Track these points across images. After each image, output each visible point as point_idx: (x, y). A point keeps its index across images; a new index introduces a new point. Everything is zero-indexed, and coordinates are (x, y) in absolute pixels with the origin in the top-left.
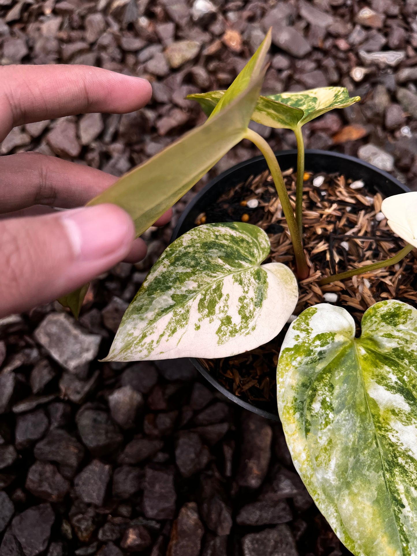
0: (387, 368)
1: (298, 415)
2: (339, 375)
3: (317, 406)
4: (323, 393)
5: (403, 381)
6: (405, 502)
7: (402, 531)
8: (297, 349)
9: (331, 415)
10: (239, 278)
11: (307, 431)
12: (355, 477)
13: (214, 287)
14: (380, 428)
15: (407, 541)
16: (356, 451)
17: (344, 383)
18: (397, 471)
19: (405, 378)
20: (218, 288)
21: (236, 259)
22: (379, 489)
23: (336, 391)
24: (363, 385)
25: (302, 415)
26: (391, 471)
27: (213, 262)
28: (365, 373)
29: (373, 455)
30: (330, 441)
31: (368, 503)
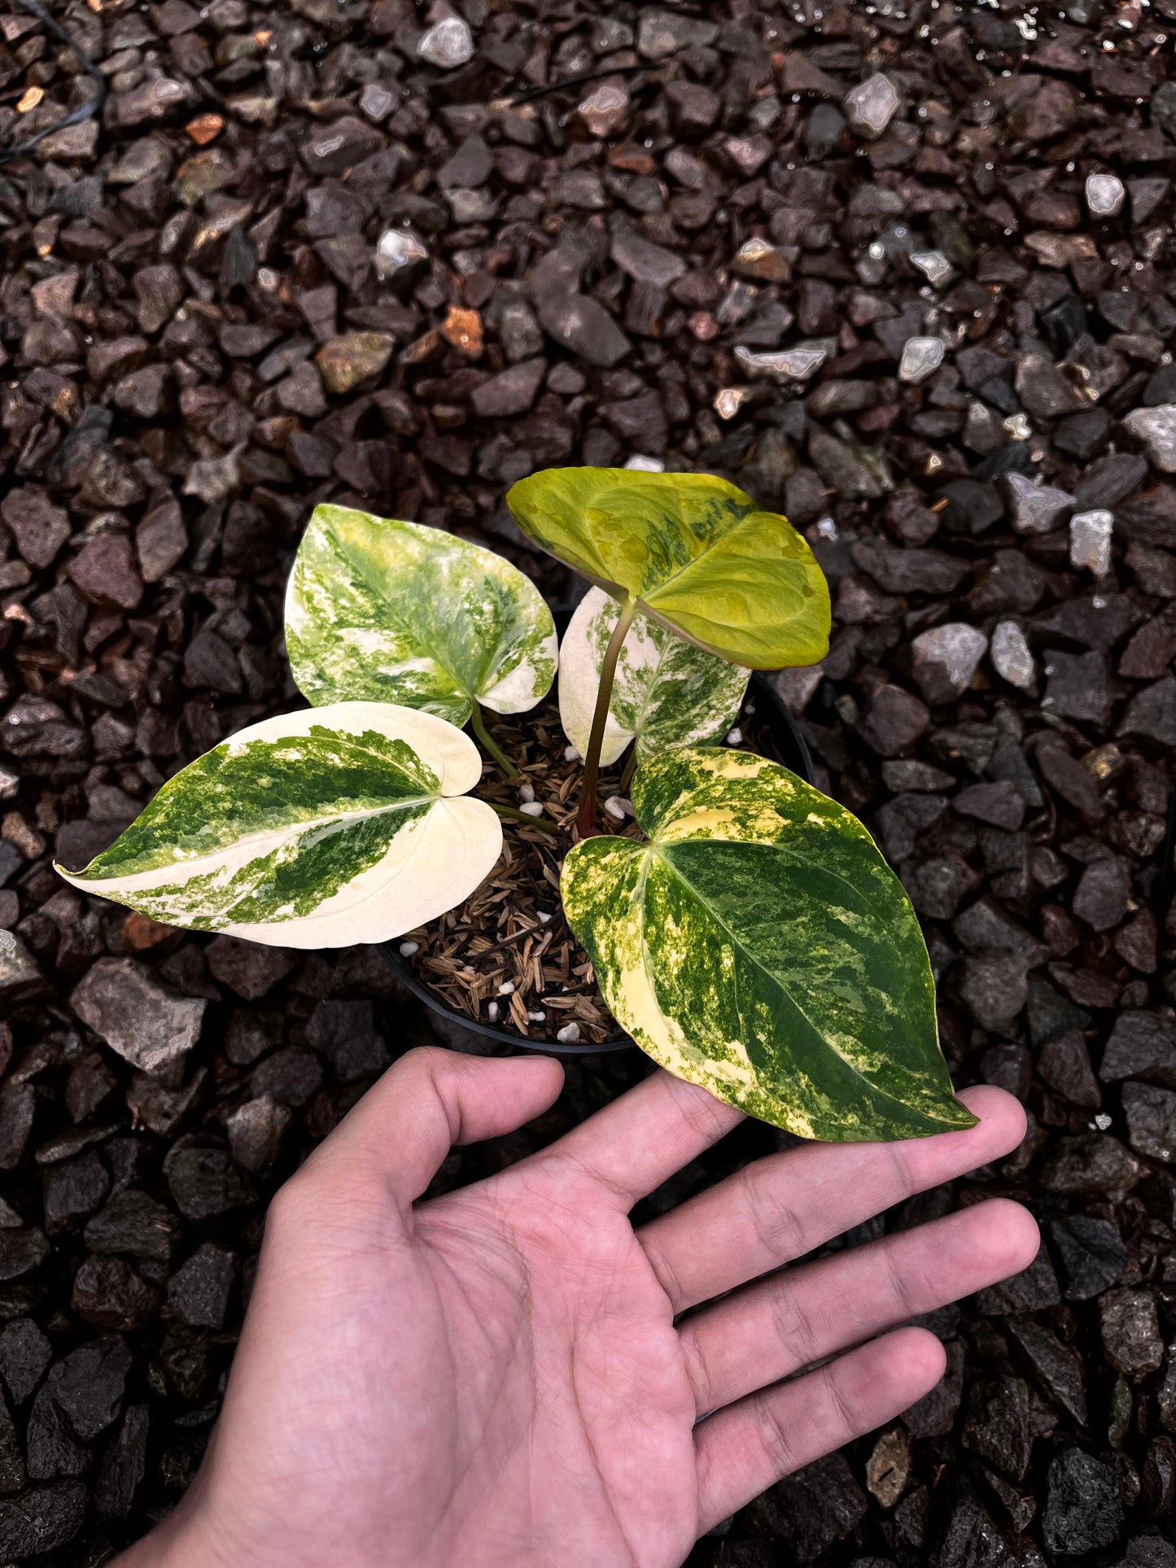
0: (421, 692)
1: (505, 589)
2: (475, 650)
3: (487, 607)
4: (486, 621)
5: (396, 688)
6: (352, 590)
7: (345, 561)
8: (536, 640)
9: (467, 606)
10: (645, 678)
11: (487, 582)
12: (416, 578)
13: (664, 637)
14: (406, 637)
15: (337, 554)
16: (426, 599)
17: (466, 643)
18: (372, 612)
19: (395, 692)
20: (658, 640)
21: (666, 702)
22: (385, 586)
23: (471, 629)
24: (442, 664)
25: (500, 592)
26: (379, 608)
27: (689, 667)
28: (445, 676)
29: (404, 609)
30: (457, 584)
31: (393, 565)
